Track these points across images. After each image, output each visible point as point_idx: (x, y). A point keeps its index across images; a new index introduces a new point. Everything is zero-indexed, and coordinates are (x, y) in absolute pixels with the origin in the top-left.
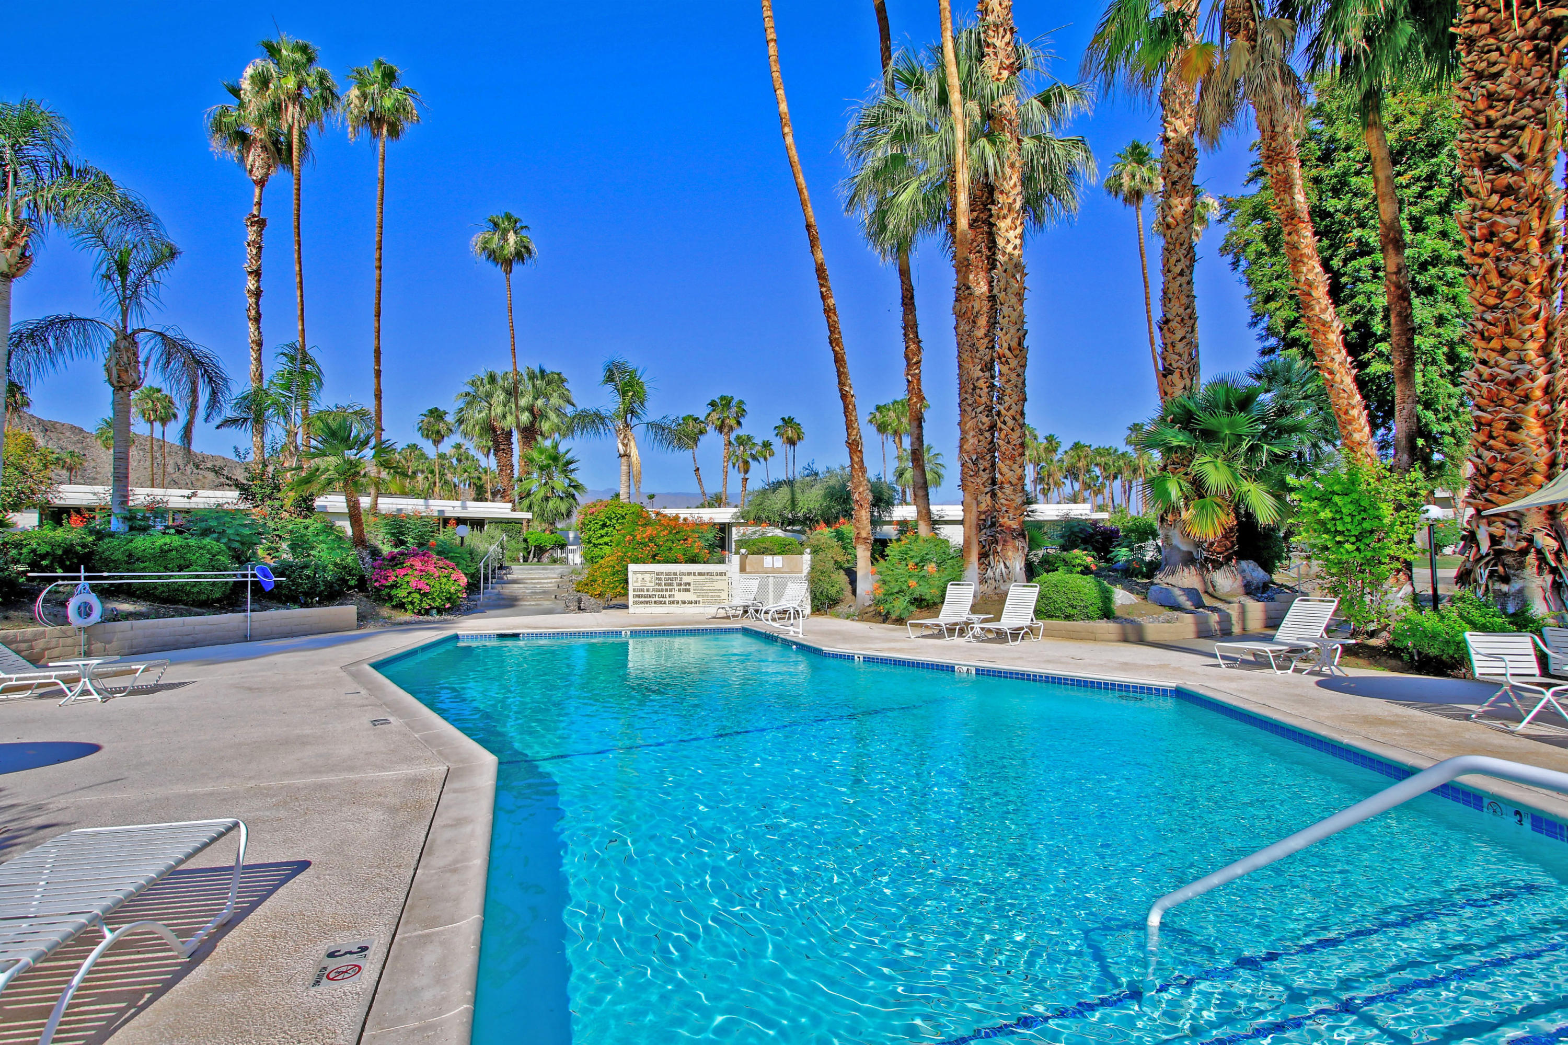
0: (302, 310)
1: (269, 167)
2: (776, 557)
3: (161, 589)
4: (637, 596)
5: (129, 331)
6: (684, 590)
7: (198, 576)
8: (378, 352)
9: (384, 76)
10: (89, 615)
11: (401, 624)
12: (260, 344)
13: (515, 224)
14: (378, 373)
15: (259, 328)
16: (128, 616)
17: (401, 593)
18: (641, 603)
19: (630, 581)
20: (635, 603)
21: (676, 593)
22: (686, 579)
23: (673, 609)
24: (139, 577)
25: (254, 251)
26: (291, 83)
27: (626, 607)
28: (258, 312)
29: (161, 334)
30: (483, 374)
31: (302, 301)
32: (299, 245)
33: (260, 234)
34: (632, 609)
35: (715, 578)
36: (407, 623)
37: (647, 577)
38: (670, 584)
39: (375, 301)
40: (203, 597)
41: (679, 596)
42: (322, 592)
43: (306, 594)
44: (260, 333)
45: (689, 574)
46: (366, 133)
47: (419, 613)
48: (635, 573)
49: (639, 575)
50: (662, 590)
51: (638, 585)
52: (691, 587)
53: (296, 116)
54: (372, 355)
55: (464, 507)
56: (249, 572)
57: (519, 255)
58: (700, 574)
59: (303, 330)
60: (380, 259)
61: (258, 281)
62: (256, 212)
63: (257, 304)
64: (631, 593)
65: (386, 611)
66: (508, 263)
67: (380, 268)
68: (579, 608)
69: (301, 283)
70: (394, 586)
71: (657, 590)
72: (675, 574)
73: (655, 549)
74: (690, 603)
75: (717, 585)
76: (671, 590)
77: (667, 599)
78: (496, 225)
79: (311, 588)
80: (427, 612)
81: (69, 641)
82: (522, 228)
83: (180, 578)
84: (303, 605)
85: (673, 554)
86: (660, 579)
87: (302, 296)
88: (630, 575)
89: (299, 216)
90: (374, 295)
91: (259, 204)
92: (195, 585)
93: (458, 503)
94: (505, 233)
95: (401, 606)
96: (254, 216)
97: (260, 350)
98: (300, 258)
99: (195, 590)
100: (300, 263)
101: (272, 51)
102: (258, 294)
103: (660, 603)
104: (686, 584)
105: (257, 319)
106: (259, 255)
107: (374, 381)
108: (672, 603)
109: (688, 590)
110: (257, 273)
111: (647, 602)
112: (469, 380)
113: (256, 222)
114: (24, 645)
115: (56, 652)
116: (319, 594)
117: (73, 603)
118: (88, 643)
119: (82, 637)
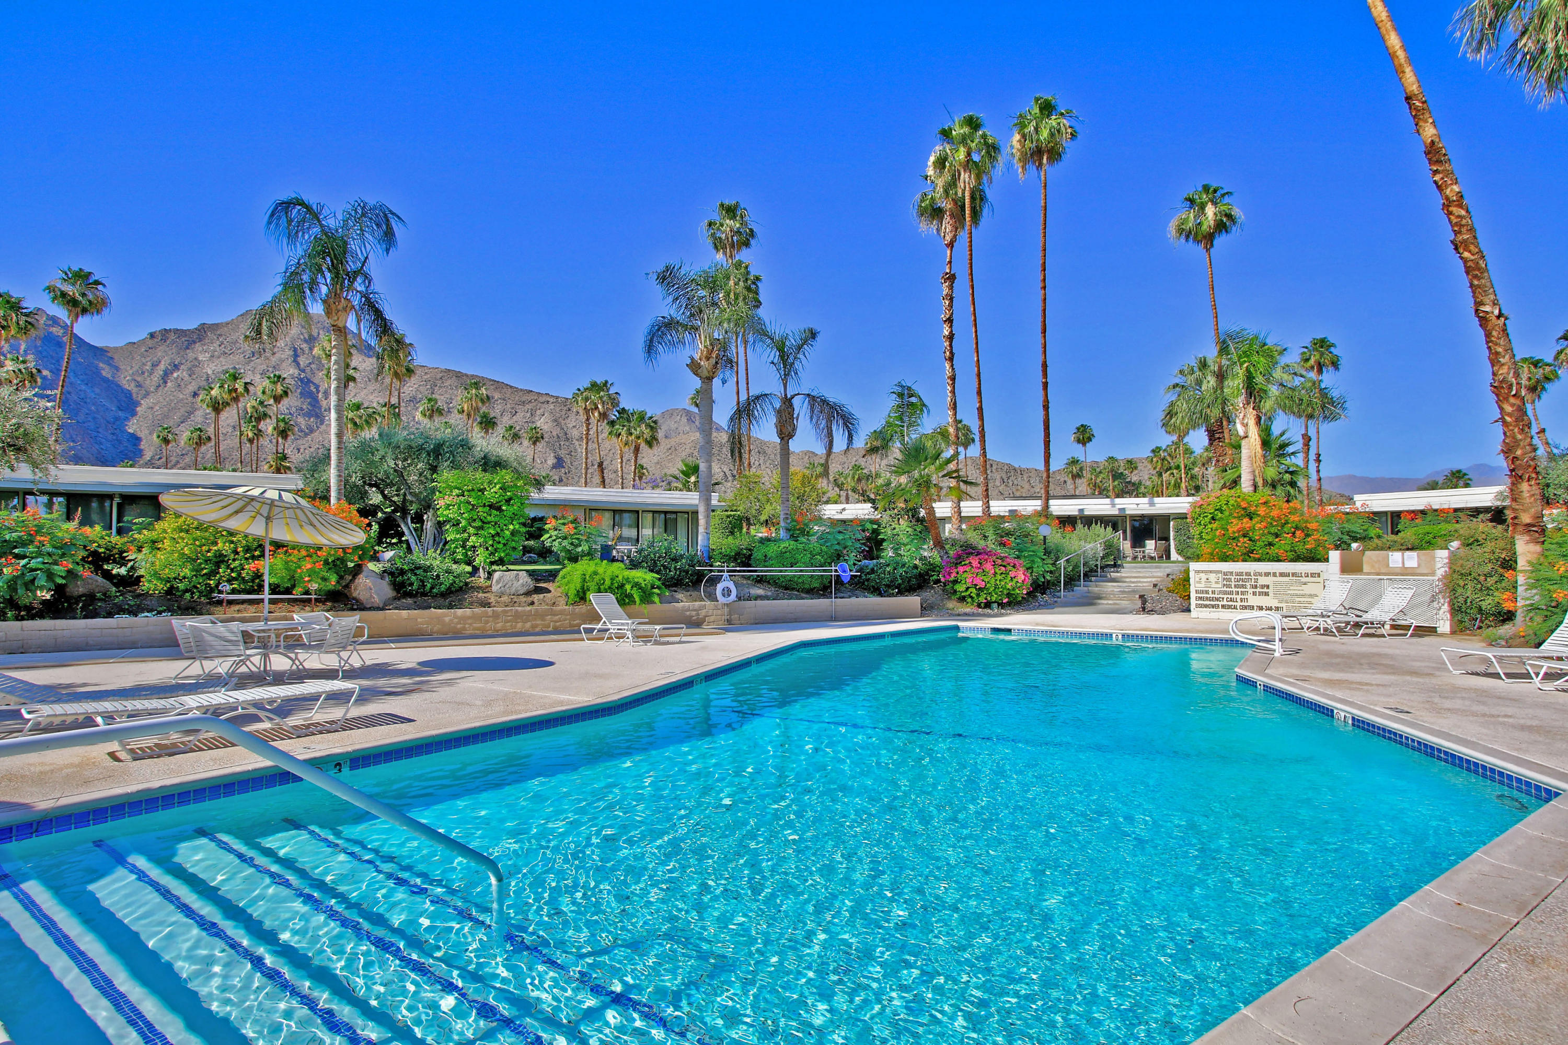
0: (977, 343)
1: (956, 229)
2: (1407, 553)
3: (782, 579)
4: (1200, 598)
5: (789, 396)
6: (1260, 594)
7: (801, 571)
8: (1045, 366)
9: (1041, 109)
10: (729, 595)
11: (959, 615)
12: (953, 379)
13: (1214, 194)
14: (1045, 385)
15: (952, 365)
16: (758, 598)
17: (960, 588)
18: (1206, 606)
19: (1192, 581)
20: (1198, 606)
21: (1250, 597)
22: (1262, 581)
23: (1247, 614)
24: (770, 571)
25: (947, 303)
26: (961, 155)
27: (1189, 611)
28: (952, 353)
29: (808, 395)
30: (1194, 363)
31: (976, 336)
32: (973, 288)
33: (951, 287)
34: (1195, 612)
35: (1304, 579)
36: (966, 614)
37: (1212, 577)
38: (1243, 586)
39: (1040, 319)
40: (807, 586)
41: (1254, 601)
42: (900, 584)
43: (888, 586)
44: (953, 369)
45: (1267, 574)
46: (1032, 168)
47: (979, 606)
48: (1197, 572)
49: (1203, 576)
50: (1231, 593)
51: (1201, 586)
52: (1270, 591)
53: (967, 180)
54: (1040, 368)
55: (1152, 504)
56: (833, 568)
57: (1220, 227)
58: (1282, 575)
59: (978, 360)
60: (1044, 280)
61: (951, 327)
62: (948, 271)
63: (951, 346)
64: (1193, 595)
65: (951, 604)
66: (1209, 239)
67: (1044, 288)
68: (1144, 609)
69: (975, 320)
70: (956, 582)
71: (1225, 593)
72: (1248, 574)
73: (1248, 544)
74: (1270, 609)
75: (1307, 589)
76: (1243, 593)
77: (1239, 604)
78: (1191, 201)
79: (892, 581)
80: (988, 605)
81: (719, 612)
82: (1223, 195)
83: (790, 572)
84: (881, 595)
85: (1273, 551)
86: (1230, 580)
87: (976, 332)
88: (1192, 574)
89: (971, 264)
90: (1040, 312)
91: (950, 262)
92: (800, 577)
93: (1146, 500)
94: (1202, 207)
95: (962, 599)
96: (947, 274)
97: (954, 384)
98: (973, 299)
99: (800, 580)
100: (974, 304)
101: (946, 134)
102: (951, 337)
103: (1229, 607)
104: (1263, 587)
105: (951, 359)
106: (951, 305)
107: (1042, 392)
108: (1245, 608)
109: (1267, 594)
110: (950, 321)
111: (1213, 606)
112: (1176, 371)
113: (948, 278)
114: (694, 613)
115: (712, 619)
116: (898, 587)
117: (720, 587)
118: (730, 614)
119: (726, 610)
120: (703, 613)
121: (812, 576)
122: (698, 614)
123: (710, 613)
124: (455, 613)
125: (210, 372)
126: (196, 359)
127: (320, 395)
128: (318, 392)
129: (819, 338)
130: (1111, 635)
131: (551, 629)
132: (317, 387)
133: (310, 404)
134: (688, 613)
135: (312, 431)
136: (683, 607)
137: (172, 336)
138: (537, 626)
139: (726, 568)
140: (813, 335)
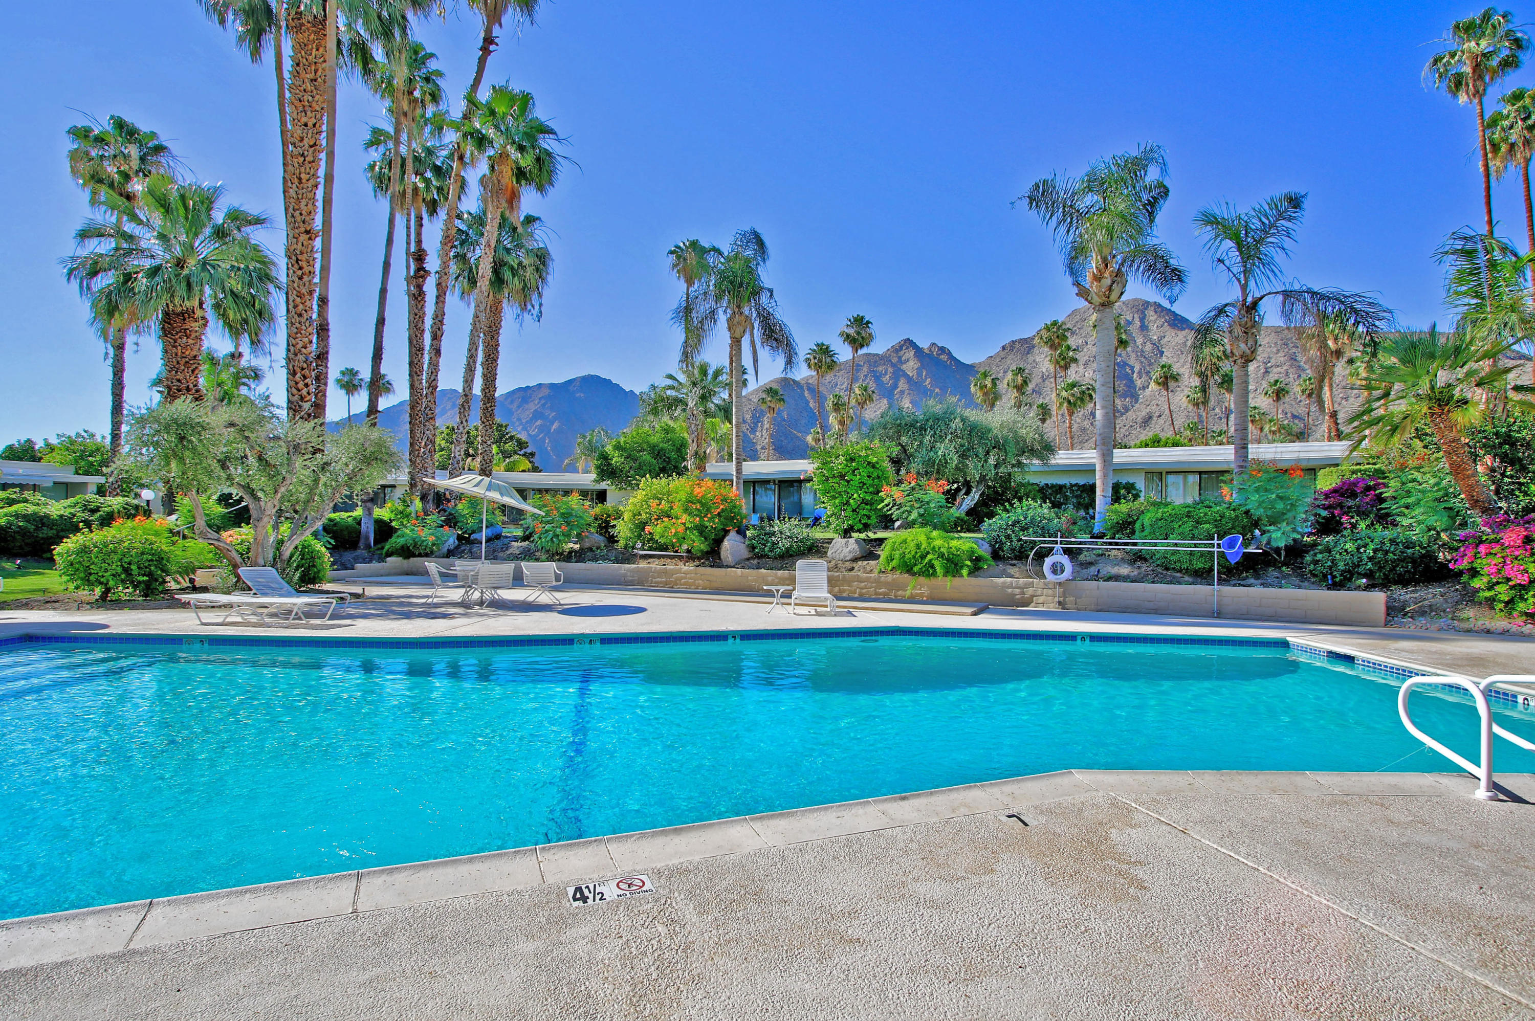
5: (1250, 301)
10: (1064, 573)
16: (1112, 578)
17: (1479, 583)
56: (1217, 541)
81: (1050, 592)
114: (1017, 591)
115: (1041, 599)
116: (1369, 575)
117: (1048, 561)
118: (1064, 595)
119: (1059, 590)
120: (1029, 592)
121: (1191, 553)
122: (1023, 593)
123: (1039, 592)
124: (776, 574)
125: (1044, 370)
126: (1034, 361)
127: (1135, 376)
128: (1133, 372)
129: (1306, 204)
130: (1515, 696)
131: (856, 595)
132: (1132, 368)
133: (1125, 385)
134: (1010, 590)
135: (1127, 410)
136: (1004, 583)
137: (1017, 345)
138: (844, 591)
139: (1059, 539)
140: (1295, 202)
